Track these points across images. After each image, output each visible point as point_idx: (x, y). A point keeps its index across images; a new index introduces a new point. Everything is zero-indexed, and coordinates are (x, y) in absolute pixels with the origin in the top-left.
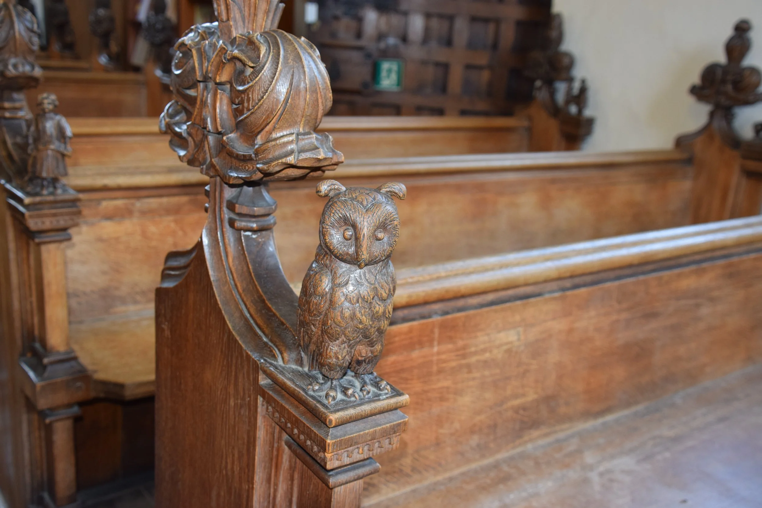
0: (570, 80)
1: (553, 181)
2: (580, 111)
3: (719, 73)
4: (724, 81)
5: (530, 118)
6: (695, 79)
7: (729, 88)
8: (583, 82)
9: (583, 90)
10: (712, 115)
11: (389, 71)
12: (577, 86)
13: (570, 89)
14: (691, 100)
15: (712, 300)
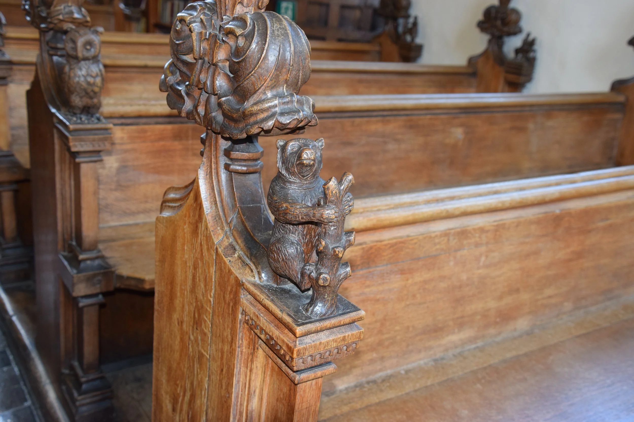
0: (407, 17)
1: (360, 81)
2: (413, 40)
3: (493, 11)
4: (496, 18)
5: (381, 45)
6: (480, 17)
7: (499, 23)
8: (416, 18)
9: (415, 24)
10: (490, 42)
11: (287, 9)
12: (411, 20)
13: (406, 23)
14: (477, 31)
15: (397, 141)
